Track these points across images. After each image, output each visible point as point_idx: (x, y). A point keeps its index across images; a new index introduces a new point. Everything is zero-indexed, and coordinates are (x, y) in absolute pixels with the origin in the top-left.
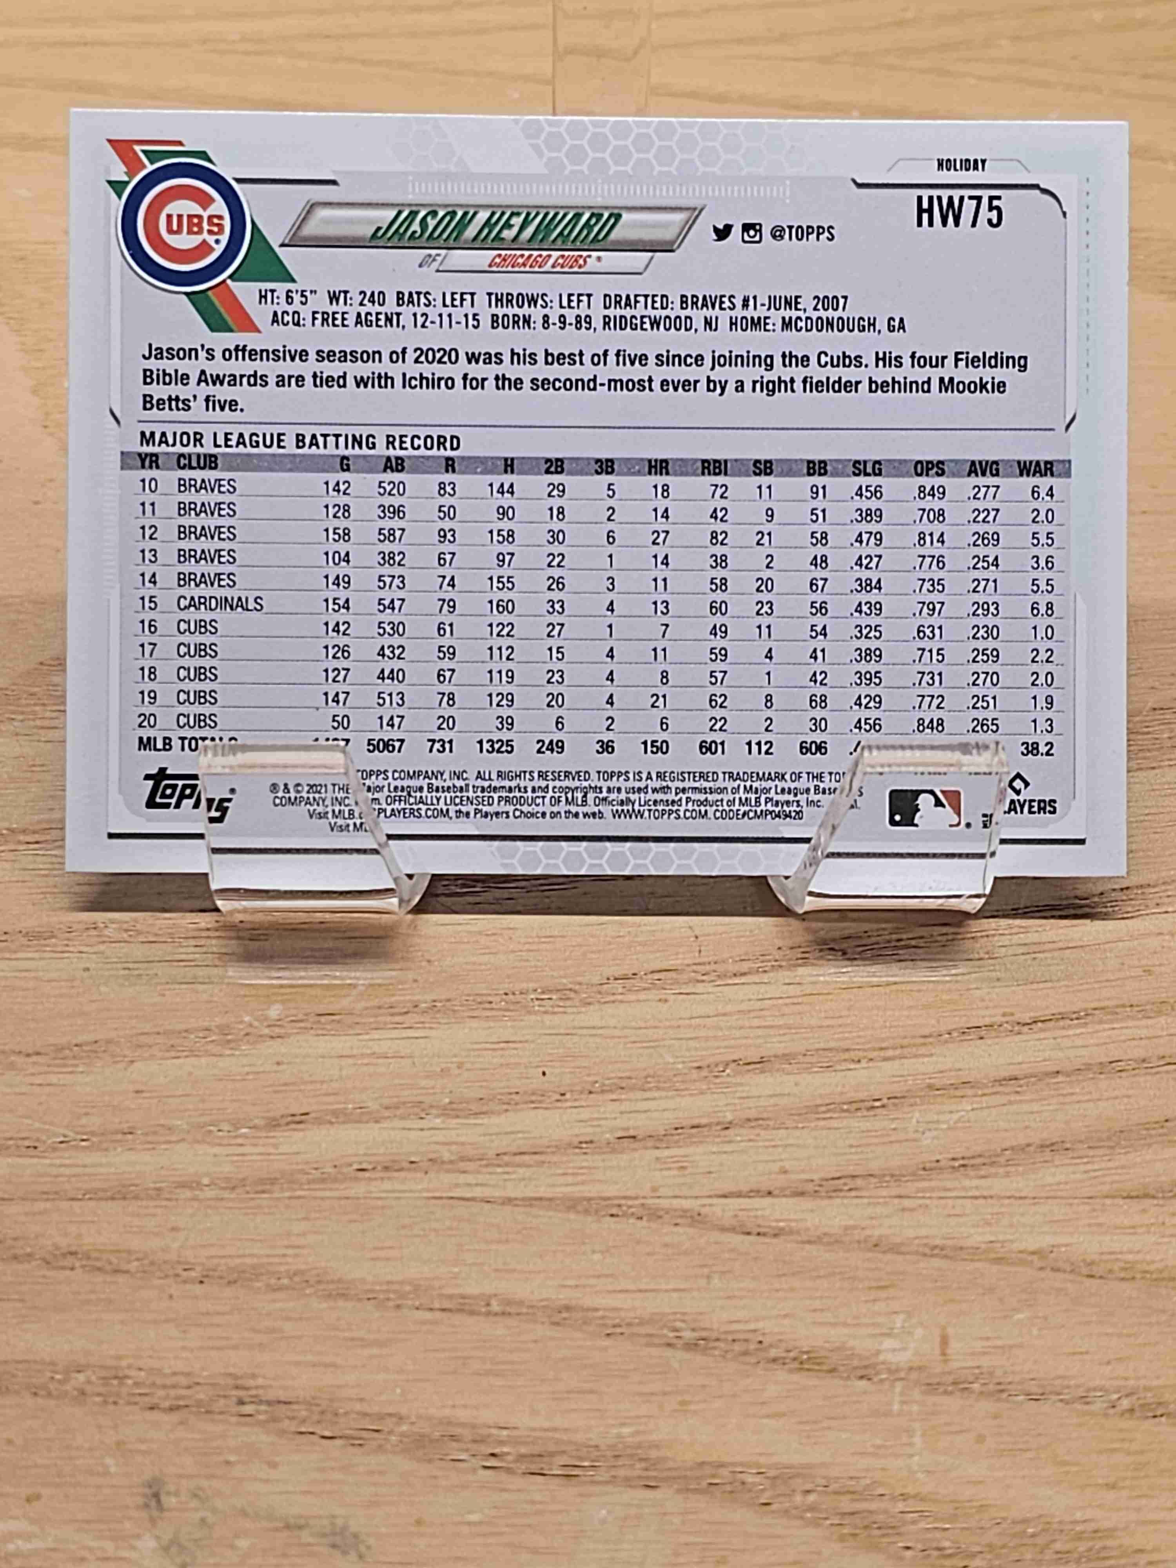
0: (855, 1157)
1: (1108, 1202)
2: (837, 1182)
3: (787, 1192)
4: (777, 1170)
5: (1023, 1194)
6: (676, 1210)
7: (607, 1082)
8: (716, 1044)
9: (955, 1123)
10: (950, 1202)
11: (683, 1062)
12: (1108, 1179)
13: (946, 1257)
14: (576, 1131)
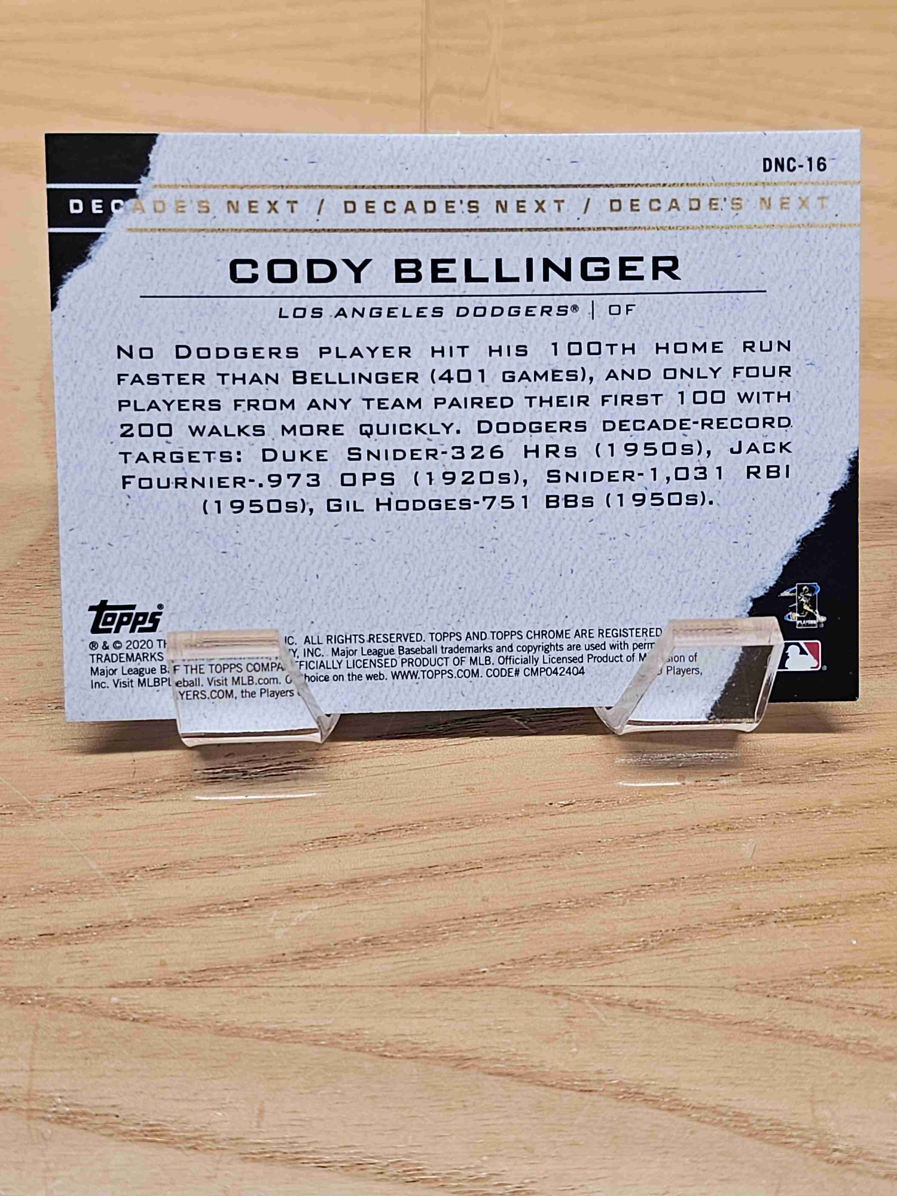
0: (221, 951)
1: (408, 989)
2: (203, 974)
3: (163, 983)
4: (158, 963)
5: (344, 984)
6: (72, 1000)
7: (41, 886)
8: (133, 853)
9: (306, 919)
10: (287, 989)
11: (103, 869)
12: (411, 969)
13: (273, 1039)
14: (10, 929)
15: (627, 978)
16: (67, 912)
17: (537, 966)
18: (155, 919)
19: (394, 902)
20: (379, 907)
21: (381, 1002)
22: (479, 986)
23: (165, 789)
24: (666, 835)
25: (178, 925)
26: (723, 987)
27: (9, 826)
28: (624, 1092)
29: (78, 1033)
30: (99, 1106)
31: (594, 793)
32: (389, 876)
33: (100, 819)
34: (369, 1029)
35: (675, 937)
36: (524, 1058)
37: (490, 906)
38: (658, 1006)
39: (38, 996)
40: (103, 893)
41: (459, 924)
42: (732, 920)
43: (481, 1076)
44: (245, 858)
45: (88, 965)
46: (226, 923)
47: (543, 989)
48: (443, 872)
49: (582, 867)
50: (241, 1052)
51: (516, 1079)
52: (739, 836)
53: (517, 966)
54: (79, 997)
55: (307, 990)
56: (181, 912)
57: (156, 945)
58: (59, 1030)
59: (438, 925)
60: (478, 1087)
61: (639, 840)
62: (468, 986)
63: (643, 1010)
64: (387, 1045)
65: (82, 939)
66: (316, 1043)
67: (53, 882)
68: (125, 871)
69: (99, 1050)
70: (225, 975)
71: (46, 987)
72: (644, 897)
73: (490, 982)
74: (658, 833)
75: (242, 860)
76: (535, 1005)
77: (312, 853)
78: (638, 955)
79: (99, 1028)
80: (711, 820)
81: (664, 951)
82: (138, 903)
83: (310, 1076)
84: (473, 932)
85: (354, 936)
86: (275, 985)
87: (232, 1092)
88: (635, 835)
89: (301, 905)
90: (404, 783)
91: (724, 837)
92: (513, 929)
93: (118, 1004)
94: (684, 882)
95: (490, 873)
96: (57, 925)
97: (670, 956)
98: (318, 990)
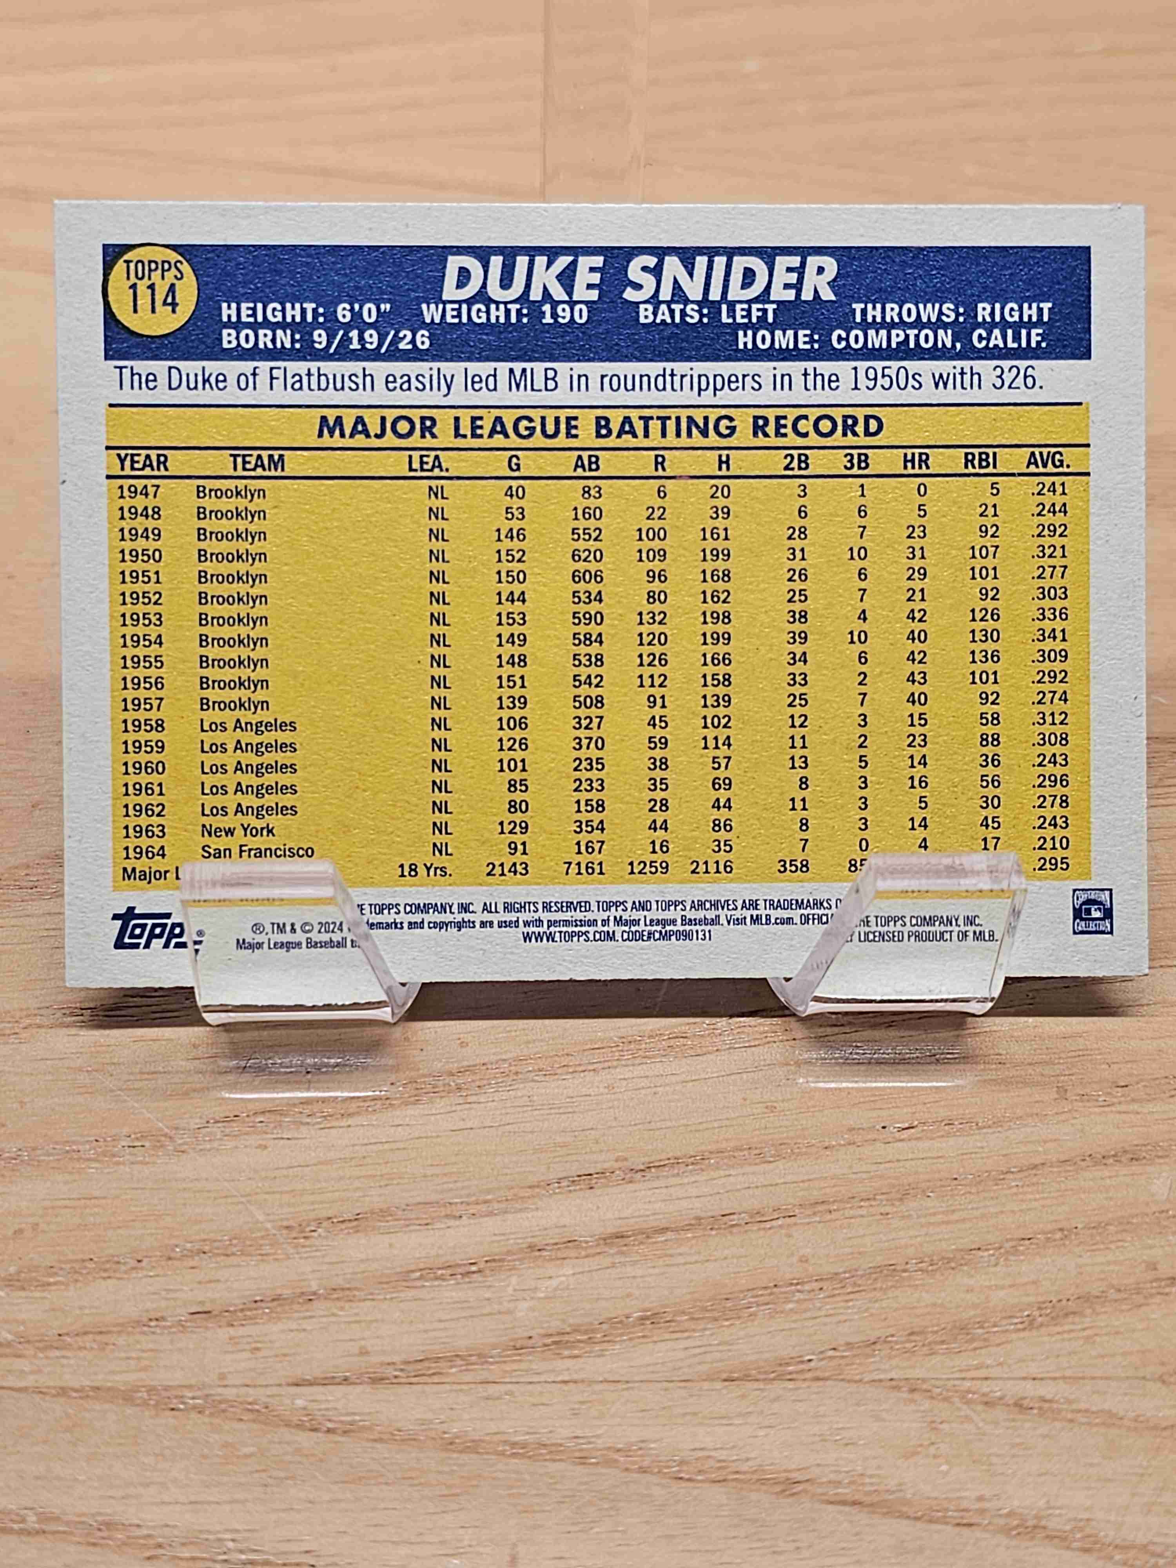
15: (1009, 1366)
16: (227, 1281)
17: (883, 1353)
18: (349, 1289)
19: (678, 1265)
20: (657, 1271)
21: (670, 1403)
22: (805, 1380)
23: (351, 1111)
24: (1047, 1169)
25: (381, 1297)
26: (1144, 1378)
27: (141, 1163)
28: (1018, 1526)
29: (252, 1449)
30: (285, 1553)
31: (943, 1113)
32: (667, 1229)
33: (265, 1152)
34: (655, 1442)
35: (1071, 1310)
36: (873, 1480)
37: (811, 1269)
38: (1055, 1406)
39: (193, 1398)
40: (275, 1254)
41: (771, 1294)
42: (1148, 1285)
43: (817, 1506)
44: (468, 1204)
45: (259, 1354)
46: (447, 1294)
47: (894, 1383)
48: (743, 1223)
49: (934, 1214)
50: (479, 1476)
51: (866, 1509)
52: (1149, 1169)
53: (855, 1352)
54: (250, 1400)
55: (566, 1387)
56: (384, 1280)
57: (353, 1326)
58: (223, 1446)
59: (742, 1295)
60: (813, 1520)
61: (1011, 1176)
62: (790, 1380)
63: (1035, 1411)
64: (682, 1463)
65: (251, 1319)
66: (583, 1460)
67: (204, 1240)
68: (304, 1224)
69: (282, 1474)
70: (451, 1367)
71: (204, 1386)
72: (1023, 1254)
73: (819, 1374)
74: (1035, 1167)
75: (463, 1207)
76: (884, 1406)
77: (560, 1196)
78: (1022, 1335)
79: (280, 1443)
80: (1108, 1148)
81: (1059, 1329)
82: (325, 1267)
83: (578, 1508)
84: (791, 1306)
85: (627, 1311)
86: (522, 1380)
87: (470, 1531)
88: (1005, 1170)
89: (551, 1270)
90: (679, 1100)
91: (1124, 1171)
92: (847, 1301)
93: (305, 1409)
94: (1076, 1234)
95: (809, 1223)
96: (213, 1301)
97: (1066, 1336)
98: (581, 1386)
